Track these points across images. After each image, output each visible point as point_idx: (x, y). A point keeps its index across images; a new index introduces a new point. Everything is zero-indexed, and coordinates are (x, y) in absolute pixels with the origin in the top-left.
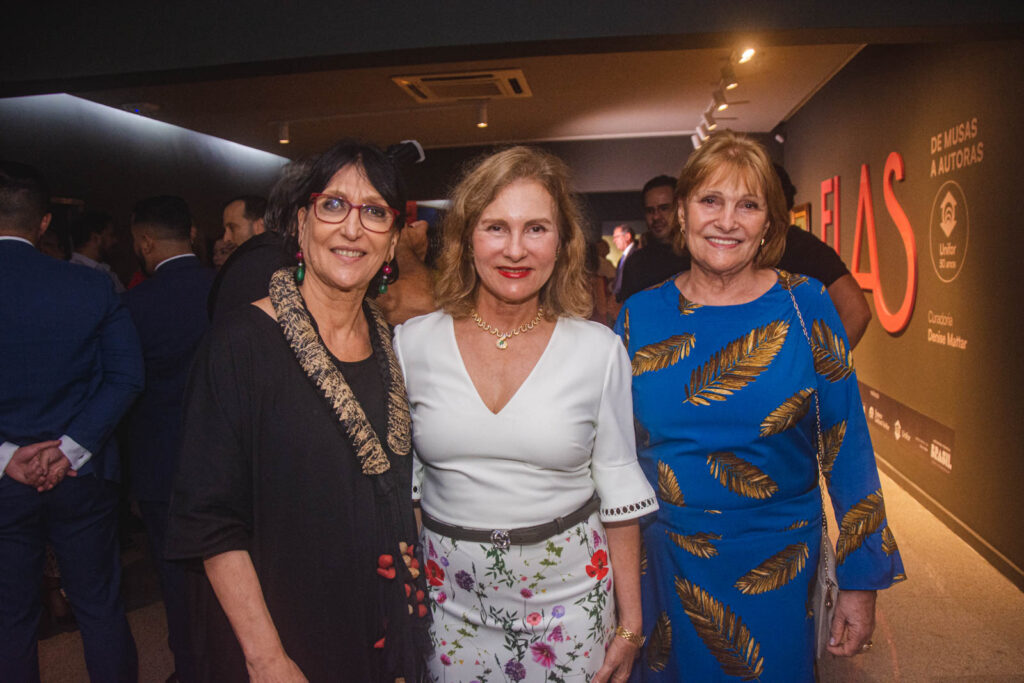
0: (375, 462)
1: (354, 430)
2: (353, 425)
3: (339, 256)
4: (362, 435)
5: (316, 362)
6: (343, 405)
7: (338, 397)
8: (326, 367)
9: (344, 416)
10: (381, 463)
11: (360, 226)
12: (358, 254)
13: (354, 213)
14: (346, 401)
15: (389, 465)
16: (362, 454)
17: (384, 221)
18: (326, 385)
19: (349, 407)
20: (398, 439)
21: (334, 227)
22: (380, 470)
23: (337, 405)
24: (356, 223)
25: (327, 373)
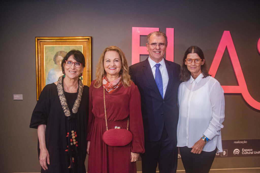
0: (67, 114)
1: (63, 107)
2: (63, 106)
3: (70, 73)
4: (65, 108)
5: (60, 93)
6: (62, 102)
7: (62, 100)
8: (61, 94)
9: (62, 104)
10: (68, 114)
11: (74, 67)
12: (74, 72)
13: (73, 64)
14: (63, 101)
15: (70, 115)
16: (64, 112)
17: (80, 65)
18: (60, 97)
19: (63, 103)
20: (74, 110)
21: (69, 67)
22: (68, 116)
23: (61, 102)
24: (74, 66)
25: (61, 95)
